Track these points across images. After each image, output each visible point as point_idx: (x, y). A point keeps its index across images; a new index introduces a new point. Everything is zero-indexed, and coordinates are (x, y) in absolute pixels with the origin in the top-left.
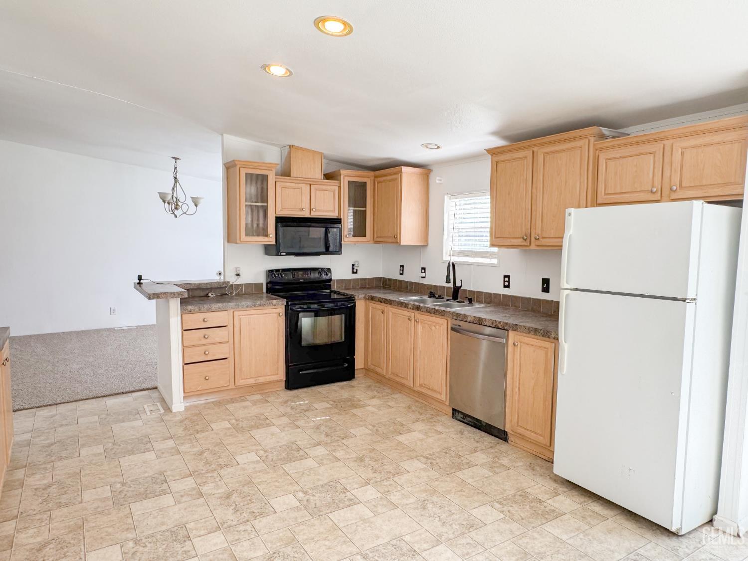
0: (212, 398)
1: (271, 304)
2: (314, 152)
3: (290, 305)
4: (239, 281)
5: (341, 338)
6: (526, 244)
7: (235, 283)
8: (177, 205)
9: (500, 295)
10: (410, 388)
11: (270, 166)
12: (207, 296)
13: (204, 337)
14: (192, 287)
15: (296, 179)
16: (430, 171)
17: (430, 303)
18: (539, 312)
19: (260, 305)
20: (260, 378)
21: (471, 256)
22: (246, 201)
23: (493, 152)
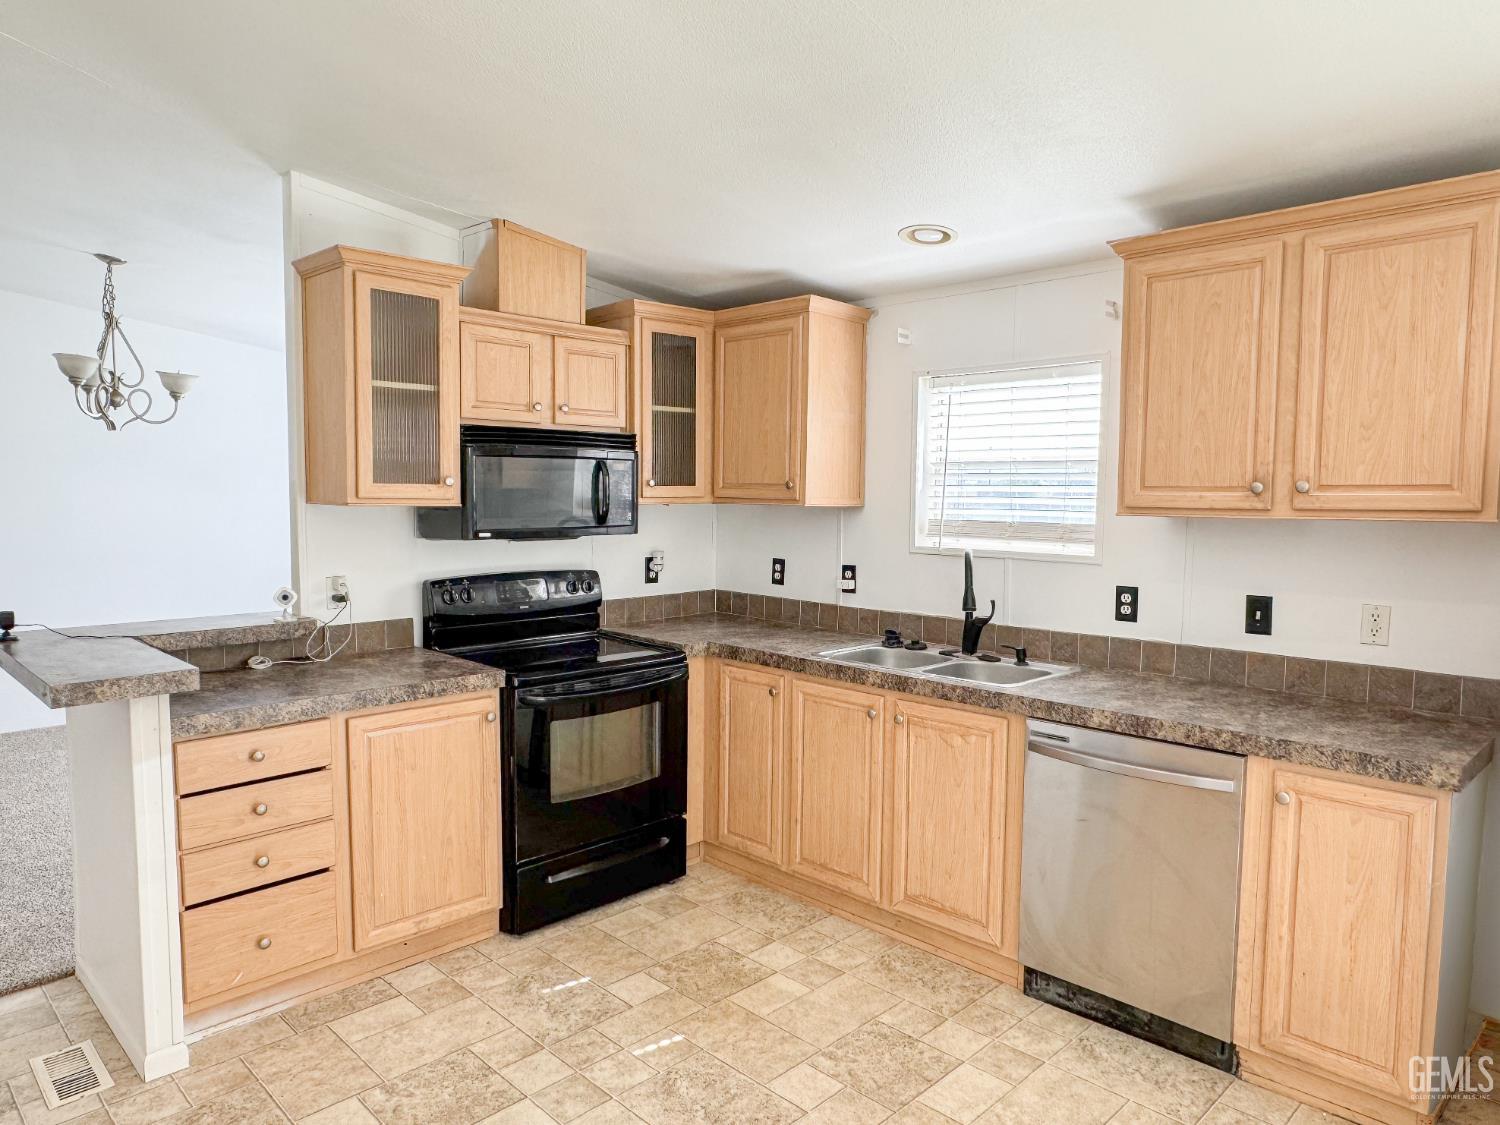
0: (280, 1002)
1: (464, 689)
2: (561, 247)
3: (519, 687)
4: (345, 617)
5: (651, 767)
6: (1260, 506)
7: (330, 624)
8: (116, 393)
9: (1105, 639)
10: (868, 904)
11: (439, 273)
12: (244, 666)
13: (254, 810)
14: (195, 644)
15: (516, 317)
16: (869, 313)
17: (892, 661)
18: (1242, 687)
19: (431, 695)
20: (432, 915)
21: (1000, 537)
22: (375, 377)
23: (1130, 250)
